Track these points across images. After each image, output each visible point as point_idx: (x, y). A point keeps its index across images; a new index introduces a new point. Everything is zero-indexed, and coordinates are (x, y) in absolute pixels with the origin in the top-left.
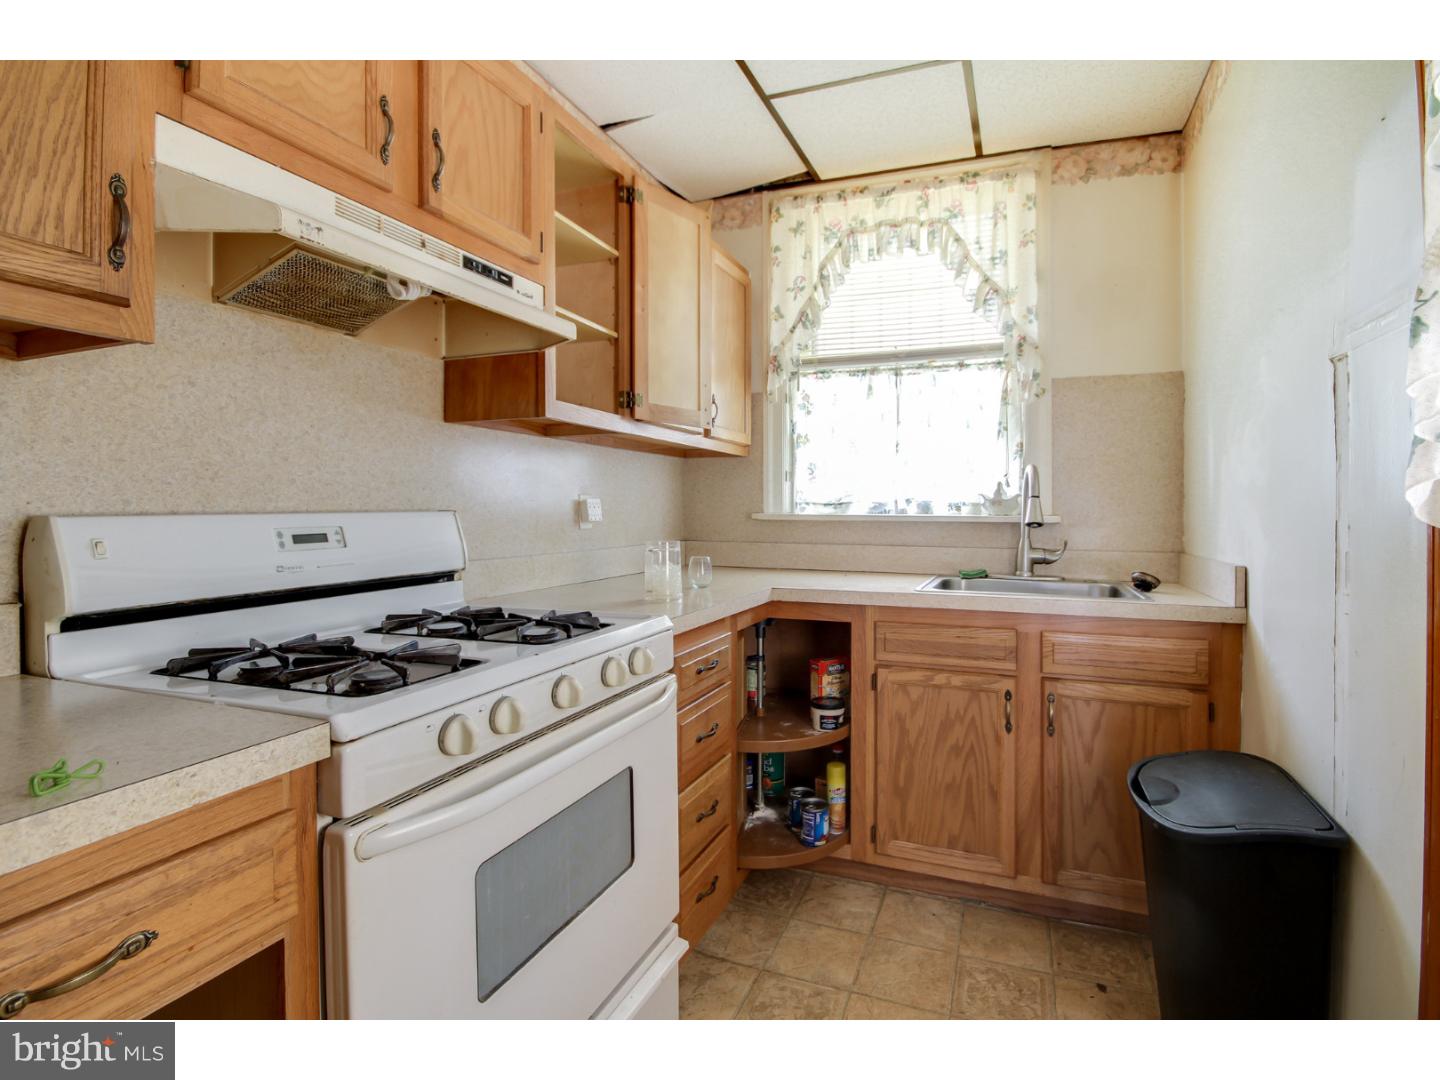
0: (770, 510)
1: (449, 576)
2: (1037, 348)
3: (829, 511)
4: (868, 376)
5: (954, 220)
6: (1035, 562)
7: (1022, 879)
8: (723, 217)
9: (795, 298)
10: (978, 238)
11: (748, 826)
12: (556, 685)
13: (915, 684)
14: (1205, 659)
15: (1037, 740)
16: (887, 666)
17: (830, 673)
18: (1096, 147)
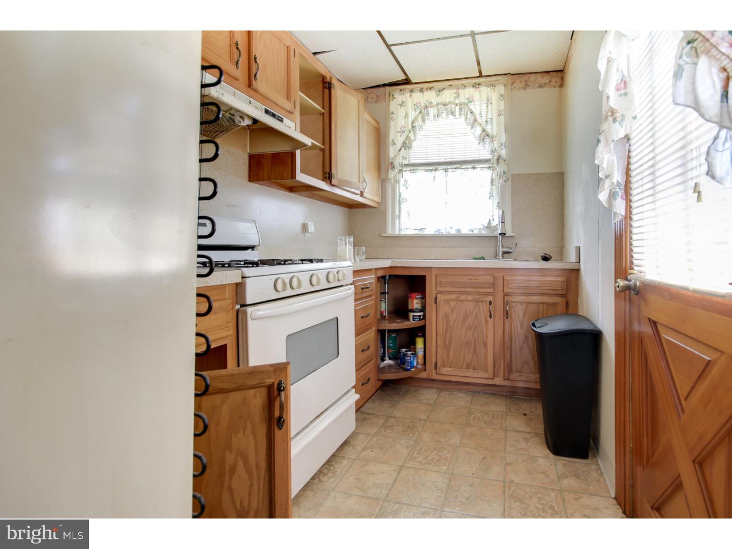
0: (390, 232)
1: (252, 248)
2: (505, 161)
3: (417, 232)
4: (433, 172)
5: (470, 104)
6: (504, 253)
7: (496, 379)
8: (368, 98)
9: (401, 136)
10: (480, 112)
11: (382, 366)
12: (311, 276)
13: (453, 300)
14: (565, 284)
15: (502, 320)
16: (441, 292)
17: (417, 299)
18: (529, 75)
